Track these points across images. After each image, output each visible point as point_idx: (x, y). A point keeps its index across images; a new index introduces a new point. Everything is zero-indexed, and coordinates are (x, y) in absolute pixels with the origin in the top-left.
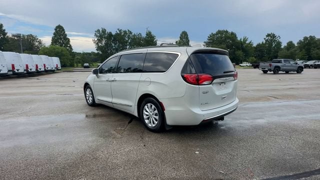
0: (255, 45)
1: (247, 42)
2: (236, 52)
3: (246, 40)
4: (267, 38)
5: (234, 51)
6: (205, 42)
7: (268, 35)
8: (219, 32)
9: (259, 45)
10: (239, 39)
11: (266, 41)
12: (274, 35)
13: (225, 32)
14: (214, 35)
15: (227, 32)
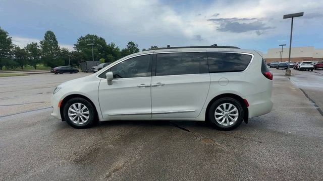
0: (121, 51)
1: (115, 47)
2: (107, 56)
3: (114, 46)
4: (129, 45)
5: (106, 55)
6: (74, 45)
7: (130, 43)
8: (89, 36)
9: (123, 50)
10: (107, 44)
11: (129, 47)
12: (133, 43)
13: (94, 37)
14: (84, 38)
15: (96, 37)
